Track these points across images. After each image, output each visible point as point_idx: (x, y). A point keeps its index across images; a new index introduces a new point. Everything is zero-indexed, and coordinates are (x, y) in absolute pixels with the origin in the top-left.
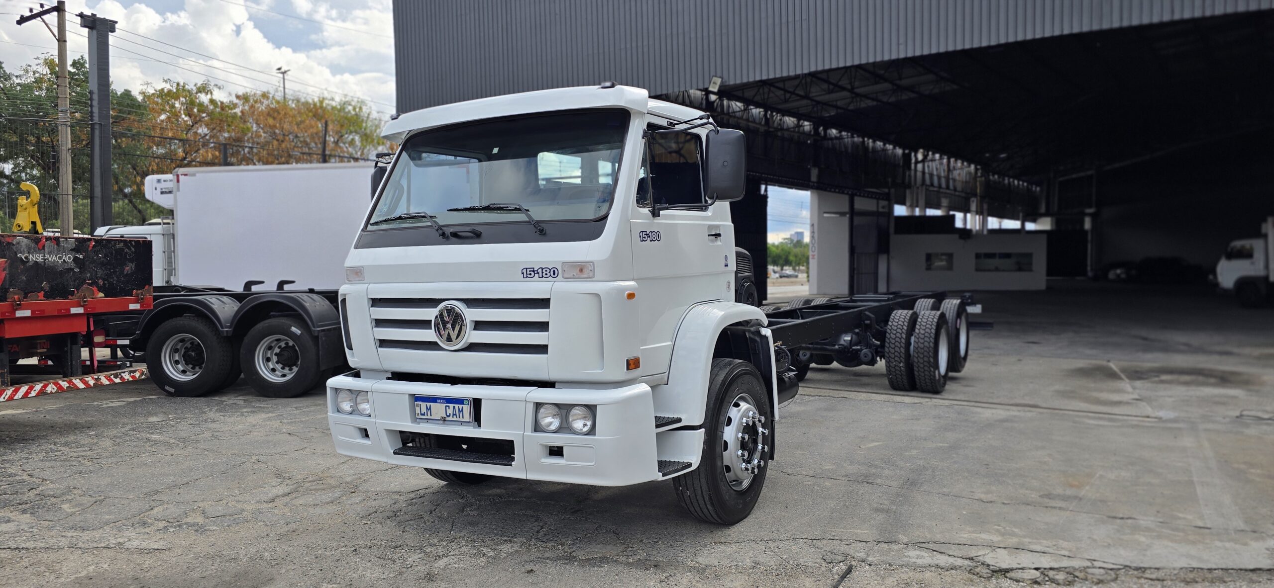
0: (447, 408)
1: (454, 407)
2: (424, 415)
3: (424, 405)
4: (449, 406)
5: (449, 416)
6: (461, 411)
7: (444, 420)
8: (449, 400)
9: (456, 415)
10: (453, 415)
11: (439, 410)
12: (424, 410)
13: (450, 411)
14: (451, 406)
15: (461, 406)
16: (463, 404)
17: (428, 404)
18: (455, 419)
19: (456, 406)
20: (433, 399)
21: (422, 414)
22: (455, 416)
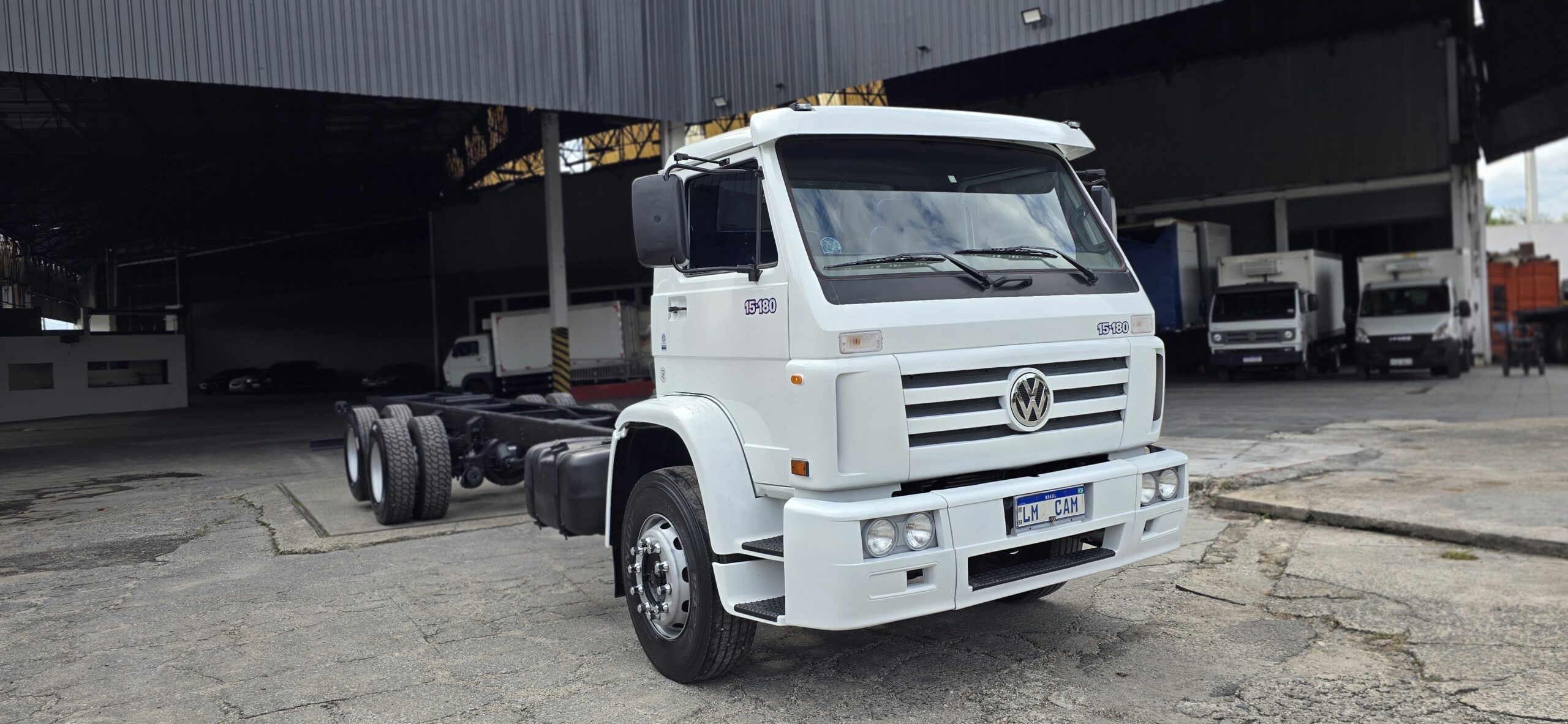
0: (1058, 503)
1: (1066, 500)
2: (1028, 520)
3: (1028, 507)
4: (1060, 501)
5: (1058, 514)
6: (1074, 503)
7: (1051, 520)
8: (1060, 493)
9: (1068, 510)
10: (1065, 510)
11: (1047, 508)
12: (1028, 514)
13: (1061, 507)
14: (1063, 499)
15: (1074, 497)
16: (1077, 494)
17: (1034, 504)
18: (1067, 515)
19: (1069, 498)
20: (1040, 497)
21: (1026, 521)
22: (1067, 512)
